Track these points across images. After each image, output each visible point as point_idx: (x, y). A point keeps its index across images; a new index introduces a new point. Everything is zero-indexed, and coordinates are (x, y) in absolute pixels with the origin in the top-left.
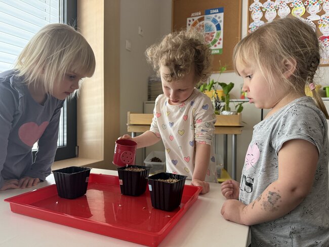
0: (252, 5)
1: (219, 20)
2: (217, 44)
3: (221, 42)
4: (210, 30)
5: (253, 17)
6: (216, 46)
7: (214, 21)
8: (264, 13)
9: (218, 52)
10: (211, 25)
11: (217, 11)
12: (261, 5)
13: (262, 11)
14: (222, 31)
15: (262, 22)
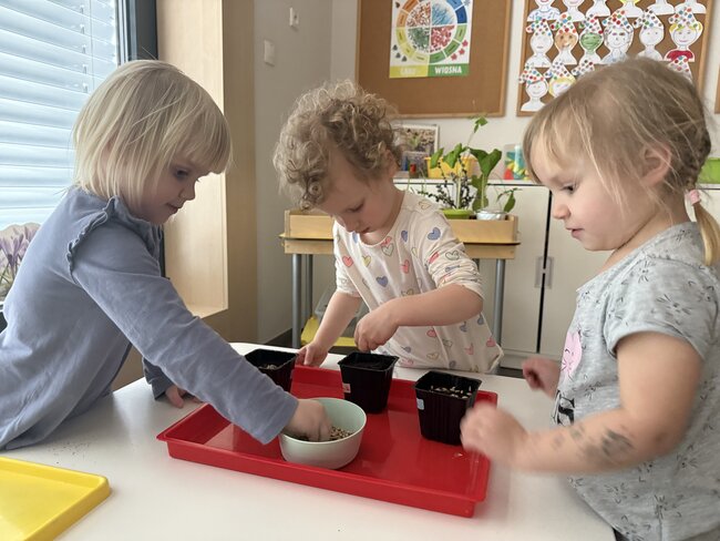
3: (467, 49)
4: (442, 21)
9: (460, 70)
10: (446, 11)
14: (469, 25)
15: (555, 10)
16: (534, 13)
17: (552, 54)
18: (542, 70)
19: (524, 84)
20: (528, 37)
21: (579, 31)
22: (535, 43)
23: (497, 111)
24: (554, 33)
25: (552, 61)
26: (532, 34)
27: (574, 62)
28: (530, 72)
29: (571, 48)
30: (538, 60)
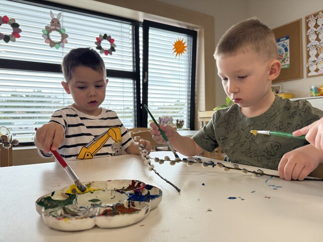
0: (309, 31)
1: (286, 45)
2: (285, 61)
3: (289, 59)
4: (280, 52)
5: (310, 39)
6: (285, 63)
7: (283, 46)
8: (318, 35)
9: (286, 66)
10: (281, 49)
11: (285, 38)
12: (315, 29)
13: (316, 34)
14: (289, 52)
15: (317, 41)
16: (309, 44)
17: (317, 56)
18: (314, 61)
19: (308, 67)
20: (308, 52)
22: (311, 53)
23: (300, 77)
24: (317, 49)
25: (317, 58)
28: (310, 63)
30: (313, 58)
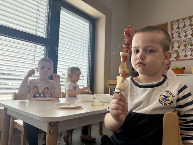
0: (173, 31)
5: (174, 36)
12: (177, 30)
13: (178, 33)
16: (173, 39)
18: (177, 51)
21: (185, 42)
22: (174, 45)
24: (179, 43)
25: (179, 48)
26: (173, 43)
27: (184, 48)
28: (173, 51)
29: (183, 45)
